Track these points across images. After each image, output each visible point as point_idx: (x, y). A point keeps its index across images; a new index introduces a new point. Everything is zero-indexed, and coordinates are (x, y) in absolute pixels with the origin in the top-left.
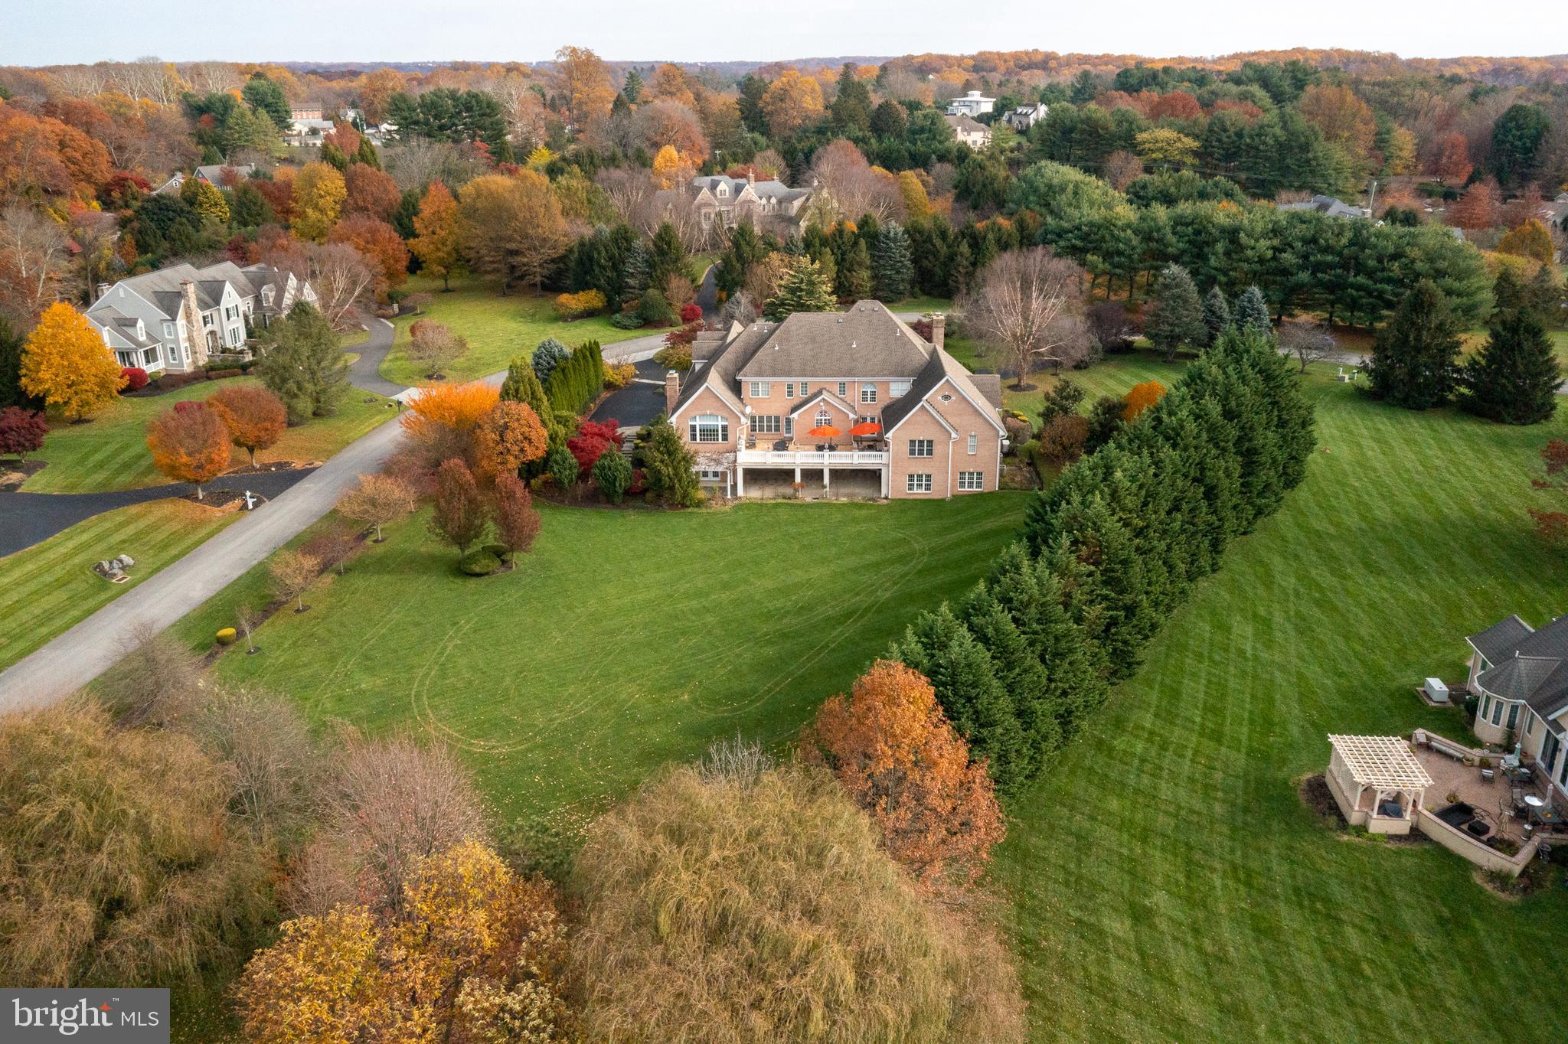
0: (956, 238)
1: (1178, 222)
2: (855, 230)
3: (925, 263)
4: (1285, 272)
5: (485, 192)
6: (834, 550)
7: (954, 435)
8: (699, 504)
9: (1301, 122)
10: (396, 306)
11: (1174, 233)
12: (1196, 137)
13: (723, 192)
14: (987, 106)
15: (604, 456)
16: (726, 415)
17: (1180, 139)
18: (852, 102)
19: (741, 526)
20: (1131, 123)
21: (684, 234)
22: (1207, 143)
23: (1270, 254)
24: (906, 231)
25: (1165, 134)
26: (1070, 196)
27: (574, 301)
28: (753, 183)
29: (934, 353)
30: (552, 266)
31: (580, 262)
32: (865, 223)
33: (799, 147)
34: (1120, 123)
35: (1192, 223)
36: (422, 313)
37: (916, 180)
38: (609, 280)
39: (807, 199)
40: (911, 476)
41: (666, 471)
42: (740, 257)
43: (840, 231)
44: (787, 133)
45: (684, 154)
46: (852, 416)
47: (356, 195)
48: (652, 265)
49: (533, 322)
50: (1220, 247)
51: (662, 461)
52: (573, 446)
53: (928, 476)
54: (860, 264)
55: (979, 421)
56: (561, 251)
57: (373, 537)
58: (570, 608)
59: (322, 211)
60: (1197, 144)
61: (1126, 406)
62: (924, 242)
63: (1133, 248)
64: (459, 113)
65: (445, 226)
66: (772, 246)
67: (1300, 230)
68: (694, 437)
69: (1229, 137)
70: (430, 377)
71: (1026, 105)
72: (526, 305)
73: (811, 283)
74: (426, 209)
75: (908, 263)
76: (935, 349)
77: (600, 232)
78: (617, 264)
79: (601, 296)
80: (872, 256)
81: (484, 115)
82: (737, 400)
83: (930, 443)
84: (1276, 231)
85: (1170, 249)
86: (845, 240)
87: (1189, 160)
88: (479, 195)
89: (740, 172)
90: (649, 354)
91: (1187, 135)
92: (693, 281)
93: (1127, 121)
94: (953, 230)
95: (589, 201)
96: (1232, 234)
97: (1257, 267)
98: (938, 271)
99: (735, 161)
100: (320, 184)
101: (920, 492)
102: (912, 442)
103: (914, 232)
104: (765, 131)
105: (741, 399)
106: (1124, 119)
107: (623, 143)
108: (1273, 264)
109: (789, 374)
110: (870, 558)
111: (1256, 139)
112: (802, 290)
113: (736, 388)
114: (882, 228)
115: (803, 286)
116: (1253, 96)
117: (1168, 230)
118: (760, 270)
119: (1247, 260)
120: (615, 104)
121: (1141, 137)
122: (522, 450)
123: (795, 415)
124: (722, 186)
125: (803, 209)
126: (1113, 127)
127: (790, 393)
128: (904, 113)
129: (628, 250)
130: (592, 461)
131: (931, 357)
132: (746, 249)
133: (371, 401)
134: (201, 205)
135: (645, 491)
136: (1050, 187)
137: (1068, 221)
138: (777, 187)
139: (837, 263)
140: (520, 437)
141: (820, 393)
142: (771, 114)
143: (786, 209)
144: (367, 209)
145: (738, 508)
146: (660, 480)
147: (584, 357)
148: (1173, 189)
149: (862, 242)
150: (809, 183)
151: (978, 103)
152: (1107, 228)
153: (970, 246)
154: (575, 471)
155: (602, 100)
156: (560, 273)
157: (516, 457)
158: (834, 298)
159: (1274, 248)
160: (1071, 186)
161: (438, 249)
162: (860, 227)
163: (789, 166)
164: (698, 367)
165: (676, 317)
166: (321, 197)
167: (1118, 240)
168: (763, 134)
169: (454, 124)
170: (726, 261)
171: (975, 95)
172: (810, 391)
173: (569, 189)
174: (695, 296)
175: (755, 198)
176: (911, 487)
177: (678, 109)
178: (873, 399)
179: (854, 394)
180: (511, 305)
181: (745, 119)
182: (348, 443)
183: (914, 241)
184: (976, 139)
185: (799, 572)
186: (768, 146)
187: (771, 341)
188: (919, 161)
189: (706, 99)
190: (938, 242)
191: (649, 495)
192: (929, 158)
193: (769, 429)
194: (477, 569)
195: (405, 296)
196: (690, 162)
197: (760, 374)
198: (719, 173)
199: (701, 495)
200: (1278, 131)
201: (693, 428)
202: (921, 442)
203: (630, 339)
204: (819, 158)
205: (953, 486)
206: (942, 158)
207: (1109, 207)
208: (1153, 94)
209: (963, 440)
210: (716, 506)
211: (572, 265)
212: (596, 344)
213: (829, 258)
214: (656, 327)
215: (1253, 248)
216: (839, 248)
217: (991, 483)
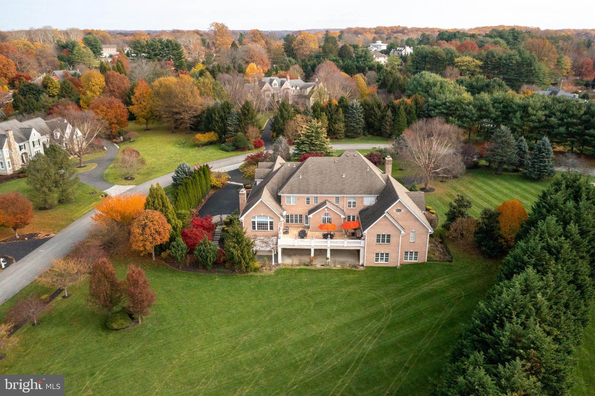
0: (385, 108)
1: (495, 101)
2: (337, 103)
3: (370, 120)
4: (552, 127)
5: (163, 85)
6: (335, 308)
7: (403, 232)
8: (256, 270)
9: (527, 54)
10: (121, 138)
11: (494, 107)
12: (481, 60)
13: (275, 85)
14: (384, 47)
15: (201, 244)
16: (272, 216)
17: (474, 61)
18: (331, 45)
19: (279, 287)
20: (452, 54)
21: (256, 106)
22: (486, 63)
23: (544, 118)
24: (361, 105)
25: (468, 58)
26: (439, 88)
27: (202, 137)
28: (289, 81)
29: (388, 180)
30: (195, 119)
31: (207, 118)
32: (341, 100)
33: (309, 63)
34: (447, 54)
35: (502, 102)
36: (133, 141)
37: (361, 79)
38: (220, 128)
39: (313, 88)
40: (377, 254)
41: (236, 253)
42: (282, 116)
43: (330, 104)
44: (304, 58)
45: (259, 66)
46: (343, 216)
47: (110, 85)
48: (240, 121)
49: (183, 147)
50: (518, 114)
51: (234, 247)
52: (184, 235)
53: (387, 254)
54: (339, 120)
55: (417, 223)
56: (199, 113)
57: (62, 294)
58: (170, 359)
59: (94, 92)
60: (481, 63)
61: (499, 214)
62: (370, 110)
63: (473, 114)
64: (163, 49)
65: (146, 100)
66: (298, 112)
67: (558, 106)
68: (254, 228)
69: (496, 60)
70: (126, 179)
71: (401, 47)
72: (181, 138)
73: (317, 132)
74: (137, 93)
75: (362, 120)
76: (388, 177)
77: (217, 104)
78: (223, 119)
79: (216, 135)
80: (345, 116)
81: (174, 49)
82: (279, 207)
83: (389, 236)
84: (546, 107)
85: (492, 115)
86: (332, 108)
87: (478, 70)
88: (161, 85)
89: (283, 75)
90: (236, 166)
91: (477, 59)
92: (260, 128)
93: (451, 53)
94: (383, 104)
95: (214, 88)
96: (524, 108)
97: (537, 124)
98: (376, 123)
99: (282, 69)
100: (93, 80)
101: (382, 263)
102: (378, 236)
103: (364, 105)
104: (295, 57)
105: (281, 206)
106: (448, 52)
107: (234, 61)
108: (546, 123)
109: (307, 192)
110: (358, 314)
111: (508, 61)
112: (313, 136)
113: (278, 199)
114: (350, 103)
115: (313, 134)
116: (499, 42)
117: (491, 105)
118: (292, 123)
119: (532, 121)
120: (232, 45)
121: (456, 60)
122: (154, 239)
123: (311, 216)
124: (275, 82)
125: (312, 92)
126: (444, 56)
127: (308, 203)
128: (352, 50)
129: (229, 113)
130: (194, 245)
131: (387, 183)
132: (285, 113)
133: (93, 193)
134: (49, 88)
135: (225, 262)
136: (428, 83)
137: (440, 100)
138: (300, 82)
139: (329, 120)
140: (153, 231)
141: (324, 203)
142: (297, 50)
143: (304, 92)
144: (114, 91)
145: (278, 272)
146: (233, 258)
147: (200, 175)
148: (475, 83)
149: (341, 110)
150: (314, 80)
151: (380, 46)
152: (459, 104)
153: (392, 112)
154: (185, 251)
155: (227, 44)
156: (198, 123)
157: (151, 243)
158: (329, 140)
159: (545, 115)
160: (439, 83)
161: (143, 111)
162: (339, 102)
163: (305, 72)
164: (258, 183)
165: (251, 146)
166: (94, 86)
167: (465, 110)
168: (293, 58)
169: (161, 53)
170: (276, 118)
171: (379, 42)
172: (320, 201)
173: (204, 83)
174: (261, 136)
175: (290, 87)
176: (377, 260)
177: (258, 48)
178: (354, 206)
179: (343, 204)
180: (174, 138)
181: (286, 52)
182: (73, 221)
183: (365, 109)
184: (382, 60)
185: (314, 327)
186: (295, 63)
187: (297, 173)
188: (361, 70)
189: (270, 44)
190: (376, 109)
191: (227, 265)
192: (365, 68)
193: (296, 221)
194: (115, 326)
195: (126, 132)
196: (262, 70)
197: (291, 192)
198: (274, 75)
199: (257, 264)
200: (517, 57)
201: (254, 223)
202: (384, 236)
203: (229, 157)
204: (318, 69)
205: (401, 259)
206: (371, 69)
207: (459, 94)
208: (457, 42)
209: (408, 234)
210: (266, 272)
211: (204, 119)
212: (207, 166)
213: (324, 117)
214: (242, 151)
215: (535, 115)
216: (330, 112)
217: (423, 258)
